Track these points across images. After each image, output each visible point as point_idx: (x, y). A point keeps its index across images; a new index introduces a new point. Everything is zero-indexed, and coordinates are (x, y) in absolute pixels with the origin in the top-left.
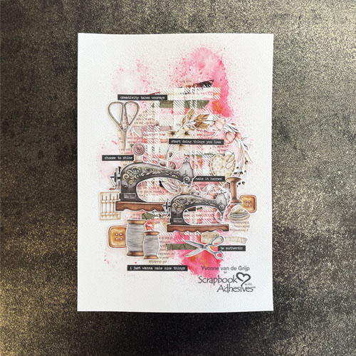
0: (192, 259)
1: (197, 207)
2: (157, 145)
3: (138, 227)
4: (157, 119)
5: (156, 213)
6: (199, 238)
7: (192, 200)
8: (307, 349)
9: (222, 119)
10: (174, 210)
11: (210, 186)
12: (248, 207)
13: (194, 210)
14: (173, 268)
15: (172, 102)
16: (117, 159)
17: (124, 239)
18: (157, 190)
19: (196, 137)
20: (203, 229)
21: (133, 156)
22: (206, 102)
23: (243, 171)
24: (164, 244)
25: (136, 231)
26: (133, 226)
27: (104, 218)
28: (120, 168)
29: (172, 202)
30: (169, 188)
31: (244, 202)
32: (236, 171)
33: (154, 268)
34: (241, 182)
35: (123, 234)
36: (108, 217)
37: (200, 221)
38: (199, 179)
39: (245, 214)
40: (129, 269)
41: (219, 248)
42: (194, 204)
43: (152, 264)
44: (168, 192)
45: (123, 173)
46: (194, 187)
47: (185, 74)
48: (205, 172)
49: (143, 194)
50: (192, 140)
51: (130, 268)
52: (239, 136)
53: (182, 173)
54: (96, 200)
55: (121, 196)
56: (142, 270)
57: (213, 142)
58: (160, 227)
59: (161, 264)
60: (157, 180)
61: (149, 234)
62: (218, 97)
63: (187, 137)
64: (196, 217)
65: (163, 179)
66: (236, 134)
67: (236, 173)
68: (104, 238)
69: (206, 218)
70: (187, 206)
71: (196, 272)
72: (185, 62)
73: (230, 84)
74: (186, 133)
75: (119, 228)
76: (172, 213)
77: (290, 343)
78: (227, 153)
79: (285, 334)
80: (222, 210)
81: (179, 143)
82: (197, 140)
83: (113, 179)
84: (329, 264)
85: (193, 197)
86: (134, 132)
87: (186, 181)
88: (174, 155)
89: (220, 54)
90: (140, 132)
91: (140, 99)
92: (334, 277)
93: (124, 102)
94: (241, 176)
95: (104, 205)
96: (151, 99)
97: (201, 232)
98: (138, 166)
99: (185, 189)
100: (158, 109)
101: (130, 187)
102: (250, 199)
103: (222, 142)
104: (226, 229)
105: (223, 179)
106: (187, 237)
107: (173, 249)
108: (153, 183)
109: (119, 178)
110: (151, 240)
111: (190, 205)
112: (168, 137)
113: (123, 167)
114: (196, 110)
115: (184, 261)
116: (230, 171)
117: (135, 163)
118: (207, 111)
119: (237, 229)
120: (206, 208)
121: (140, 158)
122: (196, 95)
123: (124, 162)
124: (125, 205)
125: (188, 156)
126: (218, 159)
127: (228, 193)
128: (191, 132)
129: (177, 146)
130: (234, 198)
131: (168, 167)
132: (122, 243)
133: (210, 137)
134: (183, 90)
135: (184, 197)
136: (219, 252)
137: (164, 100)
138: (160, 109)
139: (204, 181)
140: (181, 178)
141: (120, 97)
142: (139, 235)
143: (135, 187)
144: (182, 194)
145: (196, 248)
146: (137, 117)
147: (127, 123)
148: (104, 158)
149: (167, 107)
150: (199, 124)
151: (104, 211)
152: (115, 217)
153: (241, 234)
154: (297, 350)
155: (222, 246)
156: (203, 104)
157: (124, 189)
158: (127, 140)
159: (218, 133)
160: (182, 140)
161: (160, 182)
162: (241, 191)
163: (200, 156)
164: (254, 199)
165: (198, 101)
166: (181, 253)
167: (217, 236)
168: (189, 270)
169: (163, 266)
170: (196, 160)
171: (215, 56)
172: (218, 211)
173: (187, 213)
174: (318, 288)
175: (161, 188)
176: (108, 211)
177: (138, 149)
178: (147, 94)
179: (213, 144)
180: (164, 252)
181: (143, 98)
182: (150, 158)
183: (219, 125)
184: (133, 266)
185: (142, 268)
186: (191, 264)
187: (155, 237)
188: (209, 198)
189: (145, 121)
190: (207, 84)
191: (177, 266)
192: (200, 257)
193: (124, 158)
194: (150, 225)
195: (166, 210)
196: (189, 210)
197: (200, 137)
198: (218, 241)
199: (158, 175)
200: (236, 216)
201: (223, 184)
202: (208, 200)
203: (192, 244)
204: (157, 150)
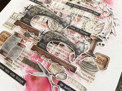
0: (34, 78)
1: (61, 43)
2: (59, 3)
3: (17, 38)
5: (33, 36)
6: (49, 65)
7: (60, 37)
10: (44, 38)
11: (77, 35)
12: (100, 63)
13: (57, 44)
14: (15, 77)
16: (34, 2)
17: (4, 41)
18: (43, 24)
20: (55, 60)
21: (42, 3)
23: (106, 37)
24: (23, 56)
25: (14, 40)
27: (6, 25)
28: (32, 6)
29: (47, 33)
30: (51, 25)
31: (98, 58)
32: (101, 34)
33: (5, 69)
34: (102, 43)
35: (7, 38)
36: (8, 26)
37: (57, 54)
38: (72, 28)
39: (95, 67)
41: (60, 83)
42: (60, 40)
43: (6, 65)
44: (48, 27)
45: (32, 8)
46: (66, 31)
48: (79, 26)
49: (34, 22)
50: (80, 7)
52: (112, 16)
53: (64, 20)
55: (22, 18)
58: (29, 44)
59: (11, 69)
61: (19, 44)
63: (78, 4)
64: (56, 50)
65: (51, 19)
66: (111, 15)
67: (100, 36)
69: (63, 54)
70: (54, 39)
75: (8, 34)
78: (99, 22)
80: (77, 54)
81: (71, 6)
82: (83, 7)
83: (25, 9)
87: (63, 25)
88: (65, 10)
94: (103, 40)
95: (11, 19)
97: (53, 61)
98: (42, 8)
99: (60, 29)
101: (30, 16)
102: (104, 58)
104: (73, 70)
105: (89, 35)
107: (26, 63)
108: (44, 19)
109: (28, 9)
111: (57, 39)
112: (67, 1)
113: (34, 6)
115: (27, 76)
116: (96, 33)
117: (41, 6)
119: (82, 76)
120: (66, 47)
124: (20, 24)
125: (73, 14)
127: (88, 46)
128: (82, 3)
129: (69, 7)
130: (91, 51)
131: (58, 15)
132: (2, 43)
133: (92, 9)
135: (56, 33)
136: (57, 86)
139: (75, 30)
140: (61, 23)
144: (55, 31)
145: (41, 71)
151: (8, 22)
152: (11, 28)
153: (84, 83)
155: (63, 83)
157: (26, 16)
159: (99, 9)
161: (48, 20)
163: (80, 16)
164: (107, 59)
167: (63, 72)
168: (25, 86)
169: (11, 71)
170: (76, 17)
172: (74, 53)
173: (51, 45)
175: (46, 24)
176: (10, 23)
177: (48, 1)
179: (92, 13)
180: (19, 62)
183: (101, 6)
186: (30, 82)
187: (21, 48)
188: (73, 41)
191: (19, 77)
192: (40, 81)
193: (38, 2)
194: (24, 41)
195: (39, 36)
196: (54, 43)
197: (86, 7)
198: (62, 76)
199: (49, 16)
200: (86, 66)
201: (88, 38)
202: (71, 42)
203: (41, 67)
204: (57, 5)
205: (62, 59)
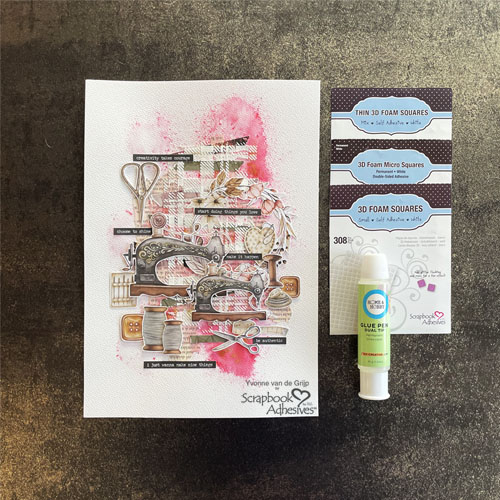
0: (222, 353)
1: (228, 291)
2: (182, 216)
3: (157, 315)
4: (180, 183)
5: (178, 299)
6: (230, 328)
7: (222, 282)
8: (413, 469)
9: (259, 184)
10: (200, 295)
11: (244, 266)
12: (290, 290)
13: (224, 294)
14: (198, 365)
15: (199, 163)
16: (132, 233)
17: (140, 330)
18: (180, 271)
19: (228, 206)
20: (235, 318)
21: (151, 229)
22: (239, 164)
23: (284, 248)
24: (188, 336)
25: (155, 320)
26: (151, 315)
27: (116, 304)
28: (135, 244)
29: (198, 285)
30: (195, 268)
31: (285, 285)
32: (276, 247)
33: (175, 365)
34: (281, 260)
35: (139, 325)
36: (121, 304)
37: (232, 307)
38: (230, 257)
39: (286, 299)
40: (145, 367)
41: (254, 340)
42: (225, 287)
43: (173, 360)
44: (193, 273)
45: (139, 250)
46: (224, 267)
47: (214, 130)
48: (239, 248)
49: (163, 275)
50: (223, 210)
51: (148, 365)
52: (279, 204)
53: (211, 250)
54: (106, 282)
55: (137, 278)
56: (161, 367)
57: (248, 212)
58: (183, 316)
59: (185, 360)
60: (180, 258)
61: (170, 323)
62: (254, 158)
63: (216, 206)
64: (227, 304)
65: (188, 257)
66: (276, 203)
67: (275, 250)
68: (116, 329)
69: (239, 304)
70: (215, 290)
71: (225, 369)
72: (214, 115)
73: (268, 141)
74: (216, 202)
75: (135, 316)
76: (198, 298)
77: (392, 463)
78: (265, 226)
79: (387, 451)
80: (257, 294)
81: (206, 214)
82: (228, 209)
83: (127, 257)
84: (441, 367)
85: (223, 279)
86: (152, 200)
87: (215, 260)
88: (202, 227)
89: (256, 105)
90: (160, 200)
91: (160, 160)
92: (447, 382)
93: (141, 163)
94: (282, 254)
95: (116, 289)
96: (173, 160)
97: (232, 320)
98: (157, 241)
99: (214, 269)
100: (181, 172)
101: (148, 266)
102: (292, 282)
103: (258, 213)
104: (263, 317)
105: (260, 256)
106: (216, 328)
107: (199, 342)
108: (176, 262)
109: (134, 256)
110: (171, 331)
111: (219, 288)
112: (193, 206)
113: (139, 243)
114: (227, 172)
115: (212, 355)
116: (268, 248)
117: (154, 238)
118: (241, 174)
119: (277, 317)
120: (239, 292)
121: (159, 232)
122: (227, 155)
123: (141, 237)
124: (141, 290)
125: (219, 229)
126: (254, 233)
127: (266, 274)
128: (221, 200)
129: (204, 218)
130: (273, 280)
131: (193, 242)
132: (138, 335)
133: (244, 206)
134: (212, 149)
135: (212, 278)
136: (254, 345)
137: (189, 161)
138: (184, 172)
139: (237, 259)
140: (209, 256)
141: (135, 157)
142: (158, 325)
143: (154, 267)
144: (210, 276)
145: (227, 340)
146: (156, 182)
147: (144, 189)
148: (117, 232)
149: (193, 170)
150: (231, 190)
151: (116, 296)
152: (130, 304)
153: (281, 324)
154: (401, 470)
155: (258, 338)
156: (235, 166)
157: (141, 270)
158: (145, 210)
159: (254, 201)
160: (210, 210)
161: (184, 260)
162: (282, 271)
163: (232, 230)
164: (297, 280)
165: (230, 162)
166: (209, 346)
167: (252, 327)
168: (217, 367)
169: (187, 363)
170: (227, 234)
171: (251, 107)
172: (253, 295)
173: (216, 299)
174: (426, 396)
175: (185, 269)
176: (121, 296)
177: (157, 220)
178: (169, 153)
179: (248, 214)
180: (188, 345)
181: (164, 158)
182: (172, 232)
183: (255, 192)
184: (150, 363)
185: (161, 365)
186: (220, 359)
187: (177, 327)
188: (243, 280)
189: (166, 187)
190: (241, 141)
191: (203, 362)
192: (231, 351)
193: (141, 232)
194: (172, 313)
195: (190, 295)
196: (219, 295)
197: (232, 206)
198: (253, 331)
199: (181, 253)
200: (276, 302)
201: (260, 263)
202: (242, 283)
203: (222, 336)
204: (180, 222)
205: (242, 311)
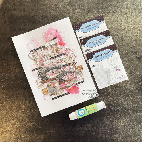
0: (70, 90)
1: (65, 74)
2: (47, 61)
4: (44, 53)
5: (54, 81)
6: (70, 83)
7: (63, 73)
9: (63, 47)
10: (59, 78)
11: (67, 67)
12: (81, 69)
13: (65, 76)
14: (65, 94)
15: (47, 47)
16: (37, 70)
17: (48, 92)
19: (58, 55)
20: (70, 80)
21: (41, 67)
22: (57, 44)
23: (75, 59)
24: (60, 89)
26: (49, 87)
27: (40, 88)
29: (58, 76)
30: (55, 72)
31: (79, 68)
33: (60, 96)
34: (76, 63)
35: (47, 90)
37: (68, 78)
38: (63, 66)
39: (81, 71)
40: (52, 100)
41: (77, 84)
42: (64, 74)
45: (40, 73)
46: (62, 69)
47: (47, 38)
48: (64, 64)
49: (48, 76)
53: (58, 66)
55: (42, 80)
56: (56, 98)
58: (57, 84)
61: (54, 87)
62: (59, 41)
63: (55, 56)
64: (66, 78)
65: (53, 70)
66: (69, 50)
67: (73, 61)
70: (62, 75)
71: (72, 93)
72: (46, 34)
73: (61, 36)
75: (45, 89)
78: (68, 56)
80: (73, 73)
86: (39, 60)
87: (59, 68)
88: (53, 62)
90: (41, 59)
91: (37, 50)
93: (33, 52)
94: (75, 61)
96: (40, 49)
98: (44, 69)
99: (60, 71)
101: (44, 76)
103: (66, 53)
104: (77, 78)
106: (66, 84)
107: (63, 89)
108: (50, 72)
109: (39, 75)
110: (55, 89)
111: (63, 75)
112: (49, 58)
113: (39, 71)
114: (54, 47)
115: (68, 91)
116: (71, 61)
117: (43, 69)
118: (58, 46)
119: (80, 76)
120: (68, 74)
121: (43, 67)
124: (44, 82)
125: (57, 61)
126: (66, 59)
127: (73, 67)
128: (55, 54)
129: (53, 59)
130: (76, 68)
131: (53, 66)
133: (62, 53)
134: (48, 43)
135: (60, 73)
137: (44, 47)
138: (44, 51)
139: (65, 66)
141: (31, 51)
142: (52, 89)
145: (70, 86)
146: (38, 55)
147: (36, 58)
148: (33, 70)
149: (46, 49)
150: (57, 51)
151: (39, 85)
152: (43, 86)
153: (82, 78)
157: (42, 77)
158: (38, 63)
159: (64, 51)
160: (54, 57)
162: (77, 65)
164: (81, 66)
165: (54, 44)
166: (66, 89)
167: (75, 81)
168: (70, 93)
169: (62, 95)
170: (60, 61)
171: (54, 29)
173: (63, 77)
175: (53, 73)
177: (42, 64)
178: (38, 47)
179: (63, 55)
180: (61, 91)
182: (46, 66)
183: (63, 49)
184: (53, 98)
186: (70, 91)
189: (41, 56)
190: (55, 38)
192: (72, 88)
193: (39, 68)
194: (54, 85)
195: (57, 79)
199: (51, 70)
200: (78, 73)
201: (71, 65)
202: (68, 71)
203: (68, 86)
204: (47, 63)
205: (71, 78)
